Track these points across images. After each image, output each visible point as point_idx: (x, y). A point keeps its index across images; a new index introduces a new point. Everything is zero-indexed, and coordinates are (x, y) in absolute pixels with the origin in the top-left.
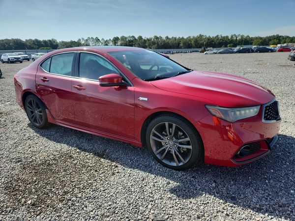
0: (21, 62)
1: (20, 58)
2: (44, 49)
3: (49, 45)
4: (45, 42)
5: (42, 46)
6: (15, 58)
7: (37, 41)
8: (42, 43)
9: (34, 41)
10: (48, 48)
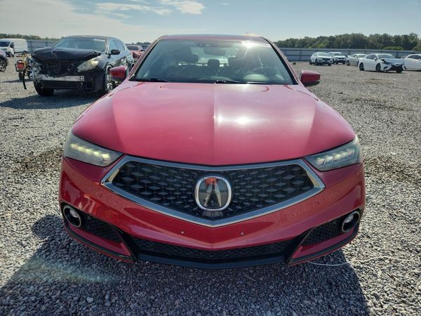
0: (330, 65)
1: (329, 59)
2: (390, 49)
3: (402, 43)
4: (397, 38)
5: (391, 44)
6: (323, 59)
7: (385, 36)
8: (392, 40)
9: (381, 37)
10: (398, 48)
